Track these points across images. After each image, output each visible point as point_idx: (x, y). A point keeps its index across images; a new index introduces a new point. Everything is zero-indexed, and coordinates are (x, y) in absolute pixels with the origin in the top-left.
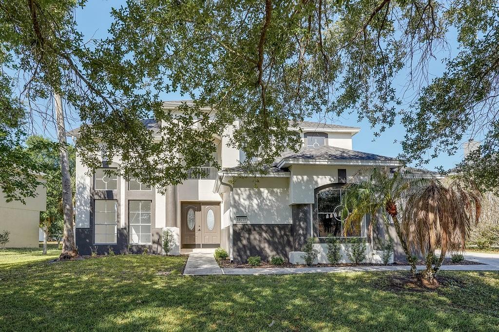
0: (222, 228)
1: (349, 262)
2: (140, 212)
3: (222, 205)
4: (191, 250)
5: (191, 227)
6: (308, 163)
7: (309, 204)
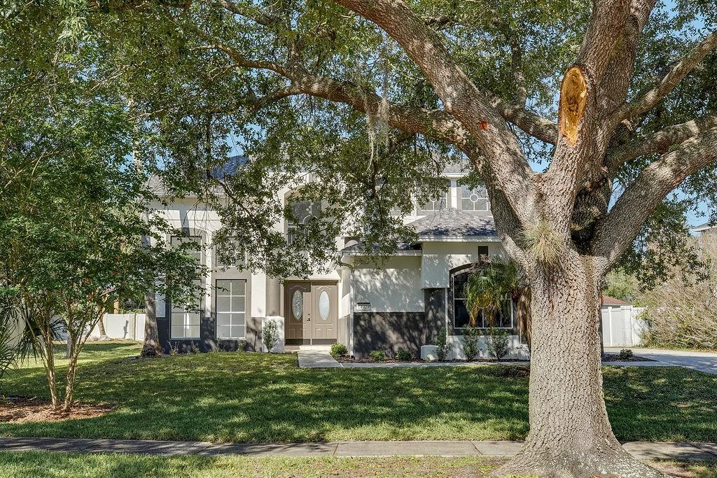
0: (340, 317)
1: (490, 358)
2: (231, 296)
3: (340, 285)
4: (297, 347)
5: (297, 314)
6: (440, 240)
7: (444, 289)
